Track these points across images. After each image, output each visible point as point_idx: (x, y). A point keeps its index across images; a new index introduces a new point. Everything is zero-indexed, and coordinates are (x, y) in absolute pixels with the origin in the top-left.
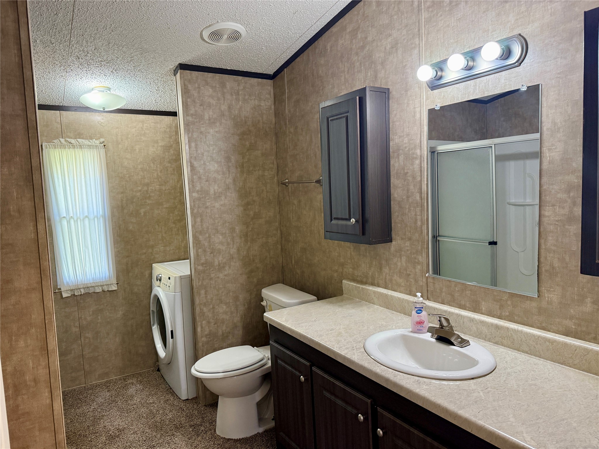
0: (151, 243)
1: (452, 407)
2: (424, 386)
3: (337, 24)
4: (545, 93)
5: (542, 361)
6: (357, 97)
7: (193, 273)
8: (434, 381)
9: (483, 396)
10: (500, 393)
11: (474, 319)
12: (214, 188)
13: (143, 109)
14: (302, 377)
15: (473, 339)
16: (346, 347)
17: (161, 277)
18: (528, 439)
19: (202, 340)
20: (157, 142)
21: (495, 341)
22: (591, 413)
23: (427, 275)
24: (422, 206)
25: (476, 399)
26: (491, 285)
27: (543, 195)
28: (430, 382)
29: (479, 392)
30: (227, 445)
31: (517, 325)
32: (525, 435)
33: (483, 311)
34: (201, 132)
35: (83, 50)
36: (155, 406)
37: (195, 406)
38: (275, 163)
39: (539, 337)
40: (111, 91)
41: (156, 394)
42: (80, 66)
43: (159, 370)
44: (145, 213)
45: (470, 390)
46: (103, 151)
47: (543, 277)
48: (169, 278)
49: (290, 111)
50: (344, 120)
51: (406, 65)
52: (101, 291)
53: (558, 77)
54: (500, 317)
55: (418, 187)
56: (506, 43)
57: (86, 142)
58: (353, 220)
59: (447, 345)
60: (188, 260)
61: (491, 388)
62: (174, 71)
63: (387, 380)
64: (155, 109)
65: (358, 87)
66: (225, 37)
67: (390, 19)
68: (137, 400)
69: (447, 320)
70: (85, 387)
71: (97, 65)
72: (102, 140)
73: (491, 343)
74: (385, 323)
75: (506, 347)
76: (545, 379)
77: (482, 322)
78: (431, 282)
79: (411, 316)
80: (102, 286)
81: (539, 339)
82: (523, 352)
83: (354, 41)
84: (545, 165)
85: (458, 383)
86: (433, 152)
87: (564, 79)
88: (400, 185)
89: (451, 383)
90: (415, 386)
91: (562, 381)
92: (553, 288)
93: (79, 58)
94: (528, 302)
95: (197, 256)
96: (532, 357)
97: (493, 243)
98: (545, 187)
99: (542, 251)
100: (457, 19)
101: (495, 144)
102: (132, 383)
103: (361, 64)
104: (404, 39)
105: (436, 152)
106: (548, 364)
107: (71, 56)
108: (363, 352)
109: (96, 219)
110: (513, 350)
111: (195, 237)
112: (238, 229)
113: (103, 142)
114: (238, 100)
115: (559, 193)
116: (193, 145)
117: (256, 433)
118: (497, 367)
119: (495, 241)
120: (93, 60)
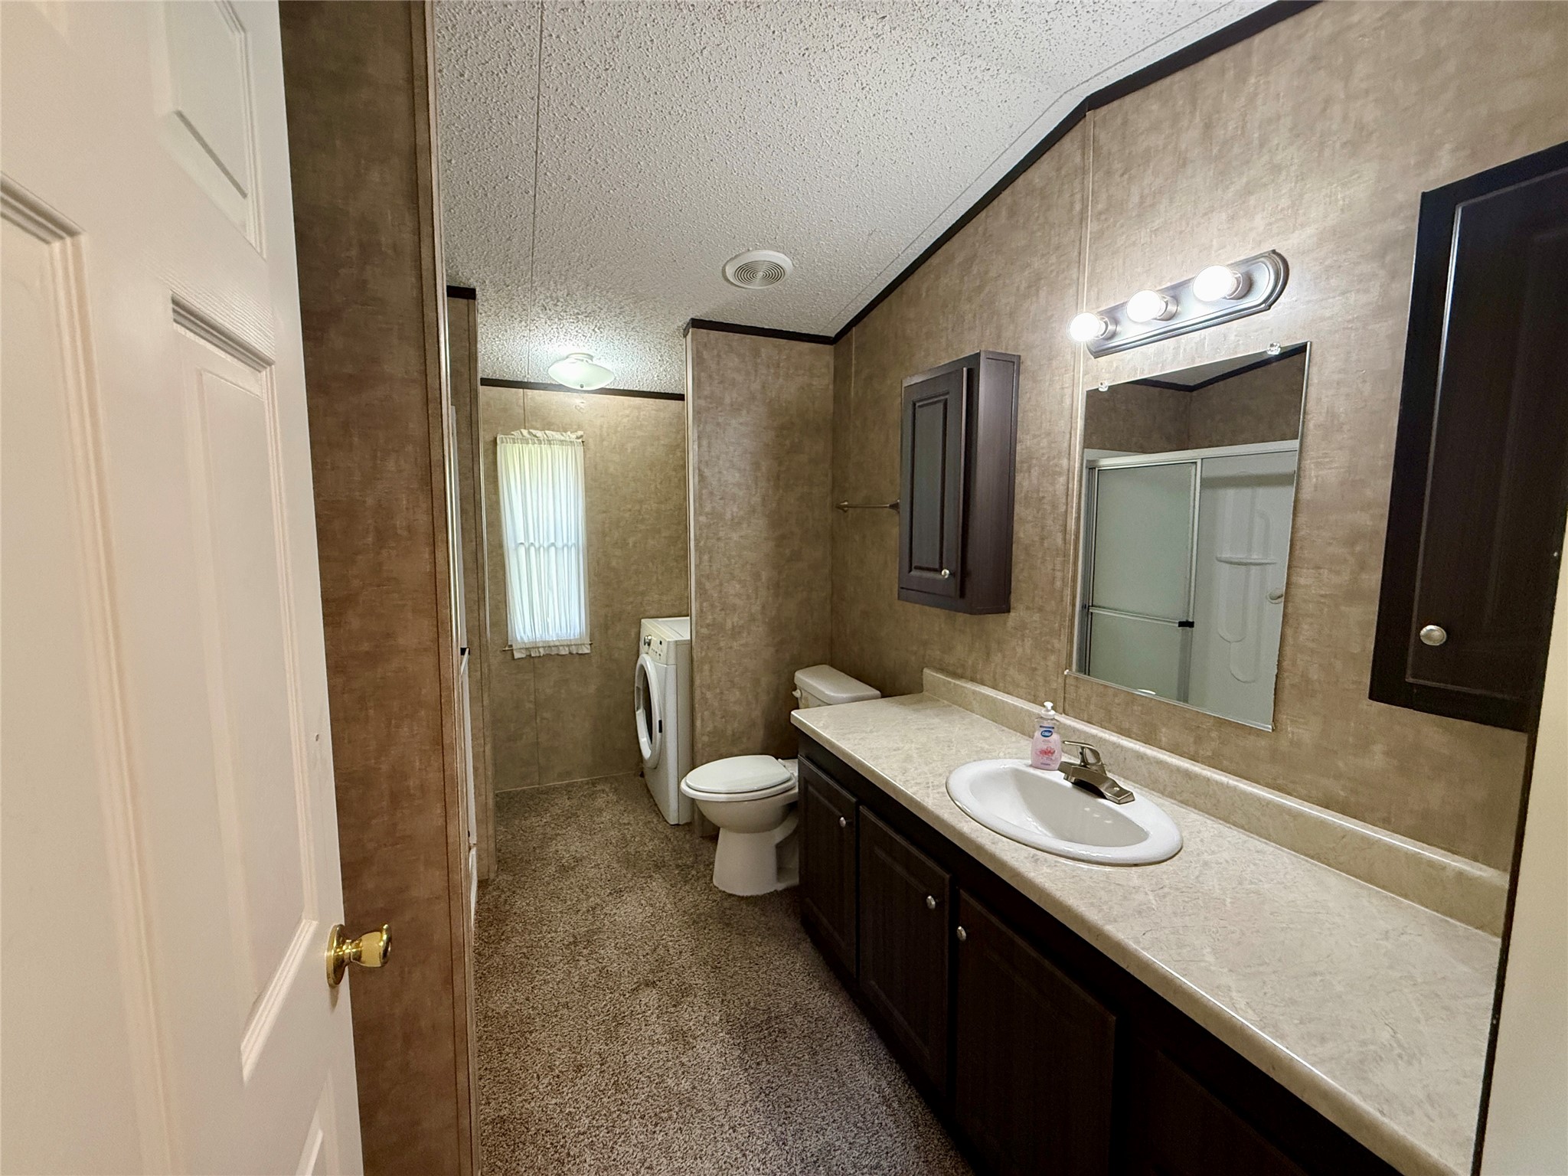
0: (642, 588)
1: (1093, 916)
2: (1045, 868)
3: (940, 252)
4: (1316, 358)
5: (1272, 846)
6: (965, 369)
7: (694, 637)
8: (1062, 860)
9: (1154, 902)
10: (1187, 899)
11: (1145, 754)
12: (732, 510)
13: (641, 390)
14: (842, 819)
15: (1141, 789)
16: (915, 781)
17: (650, 640)
18: (1242, 1005)
19: (703, 739)
20: (658, 439)
21: (1181, 799)
22: (1375, 969)
23: (1065, 673)
24: (1066, 555)
25: (1140, 905)
26: (1178, 700)
27: (1298, 547)
28: (1056, 862)
29: (1146, 894)
30: (726, 904)
31: (1226, 777)
32: (1234, 994)
33: (1163, 744)
34: (718, 424)
35: (551, 297)
36: (631, 829)
37: (688, 837)
38: (830, 475)
39: (1269, 803)
40: (594, 359)
41: (634, 811)
42: (548, 322)
43: (642, 775)
44: (635, 543)
45: (1129, 887)
46: (580, 450)
47: (1285, 695)
48: (661, 643)
49: (856, 393)
50: (941, 406)
51: (1052, 315)
52: (567, 653)
53: (1348, 328)
54: (1194, 758)
55: (1061, 522)
56: (1244, 269)
57: (557, 436)
58: (946, 572)
59: (1092, 796)
60: (689, 618)
61: (1170, 888)
62: (684, 330)
63: (980, 848)
64: (657, 390)
65: (968, 352)
66: (760, 274)
67: (1029, 238)
68: (606, 816)
69: (1095, 753)
70: (538, 789)
71: (571, 320)
72: (580, 433)
73: (1173, 801)
74: (987, 746)
75: (1203, 811)
76: (1279, 883)
77: (1160, 763)
78: (1072, 685)
79: (1032, 738)
80: (568, 646)
81: (1269, 806)
82: (1235, 824)
83: (966, 278)
84: (1307, 493)
85: (1108, 869)
86: (1092, 468)
87: (1360, 331)
88: (1030, 518)
89: (1095, 868)
90: (1028, 864)
91: (1313, 892)
92: (1304, 718)
93: (546, 309)
94: (1252, 738)
95: (701, 612)
96: (1252, 837)
97: (1187, 624)
98: (1302, 533)
99: (1288, 651)
100: (1151, 231)
101: (1202, 459)
102: (603, 791)
103: (975, 315)
104: (1051, 271)
105: (1097, 469)
106: (1285, 854)
107: (534, 305)
108: (943, 793)
109: (565, 549)
110: (1215, 819)
111: (699, 583)
112: (764, 576)
113: (582, 436)
114: (777, 375)
115: (1330, 544)
116: (705, 443)
117: (772, 890)
118: (1184, 848)
119: (1191, 620)
120: (566, 312)
